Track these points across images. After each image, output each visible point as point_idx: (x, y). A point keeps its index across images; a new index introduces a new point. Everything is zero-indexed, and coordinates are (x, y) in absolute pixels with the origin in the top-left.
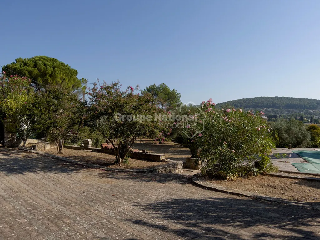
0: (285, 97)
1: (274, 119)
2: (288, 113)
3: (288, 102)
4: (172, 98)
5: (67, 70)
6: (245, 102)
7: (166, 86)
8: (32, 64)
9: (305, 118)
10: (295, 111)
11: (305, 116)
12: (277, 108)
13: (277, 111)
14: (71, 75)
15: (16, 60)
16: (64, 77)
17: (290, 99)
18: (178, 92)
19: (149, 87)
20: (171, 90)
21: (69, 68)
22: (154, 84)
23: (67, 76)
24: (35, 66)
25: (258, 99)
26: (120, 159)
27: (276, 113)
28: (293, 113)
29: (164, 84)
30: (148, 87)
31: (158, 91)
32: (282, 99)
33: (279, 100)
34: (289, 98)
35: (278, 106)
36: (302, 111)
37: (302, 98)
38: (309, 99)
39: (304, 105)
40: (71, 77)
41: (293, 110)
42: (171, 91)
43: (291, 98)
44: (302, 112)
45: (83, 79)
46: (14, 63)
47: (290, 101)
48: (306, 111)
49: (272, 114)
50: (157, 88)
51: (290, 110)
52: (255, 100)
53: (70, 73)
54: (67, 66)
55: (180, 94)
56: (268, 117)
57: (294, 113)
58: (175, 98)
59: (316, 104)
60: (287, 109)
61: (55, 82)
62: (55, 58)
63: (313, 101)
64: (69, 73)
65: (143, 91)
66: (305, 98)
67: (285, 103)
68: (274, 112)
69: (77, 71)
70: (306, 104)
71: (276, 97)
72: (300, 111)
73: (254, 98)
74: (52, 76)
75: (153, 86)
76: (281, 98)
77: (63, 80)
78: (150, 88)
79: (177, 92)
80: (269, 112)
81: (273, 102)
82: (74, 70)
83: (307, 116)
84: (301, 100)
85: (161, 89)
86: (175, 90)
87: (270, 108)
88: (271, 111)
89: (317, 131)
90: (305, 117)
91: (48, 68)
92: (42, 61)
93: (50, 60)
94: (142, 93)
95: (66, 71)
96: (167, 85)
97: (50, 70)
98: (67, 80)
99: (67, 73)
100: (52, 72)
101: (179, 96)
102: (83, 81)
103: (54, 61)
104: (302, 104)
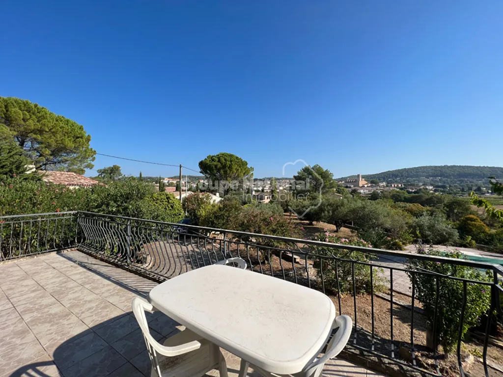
0: (457, 166)
1: (442, 189)
2: (461, 183)
3: (460, 171)
4: (325, 177)
5: (240, 162)
6: (407, 172)
7: (320, 167)
8: (217, 160)
9: (485, 189)
10: (471, 180)
12: (446, 178)
13: (447, 180)
14: (243, 166)
15: (207, 157)
16: (238, 168)
18: (331, 172)
20: (325, 170)
21: (242, 160)
23: (240, 167)
24: (219, 161)
26: (266, 261)
27: (445, 183)
29: (317, 165)
32: (452, 168)
35: (448, 175)
36: (480, 180)
38: (490, 167)
39: (483, 174)
41: (468, 179)
45: (251, 168)
46: (206, 159)
48: (485, 180)
49: (440, 184)
51: (463, 179)
52: (419, 169)
53: (242, 164)
54: (240, 159)
56: (434, 187)
57: (469, 182)
58: (328, 177)
59: (500, 173)
60: (460, 178)
61: (231, 172)
62: (232, 154)
63: (497, 170)
66: (484, 167)
67: (457, 172)
68: (442, 182)
69: (247, 162)
70: (485, 172)
71: (445, 166)
72: (477, 180)
74: (230, 167)
77: (237, 170)
80: (436, 181)
81: (441, 171)
82: (245, 162)
83: (487, 185)
84: (478, 168)
85: (315, 169)
86: (328, 170)
87: (437, 178)
88: (439, 181)
90: (484, 187)
91: (228, 162)
92: (224, 157)
93: (229, 156)
94: (298, 173)
96: (321, 166)
97: (228, 163)
98: (240, 170)
99: (240, 164)
100: (230, 165)
101: (332, 176)
103: (231, 156)
104: (479, 173)
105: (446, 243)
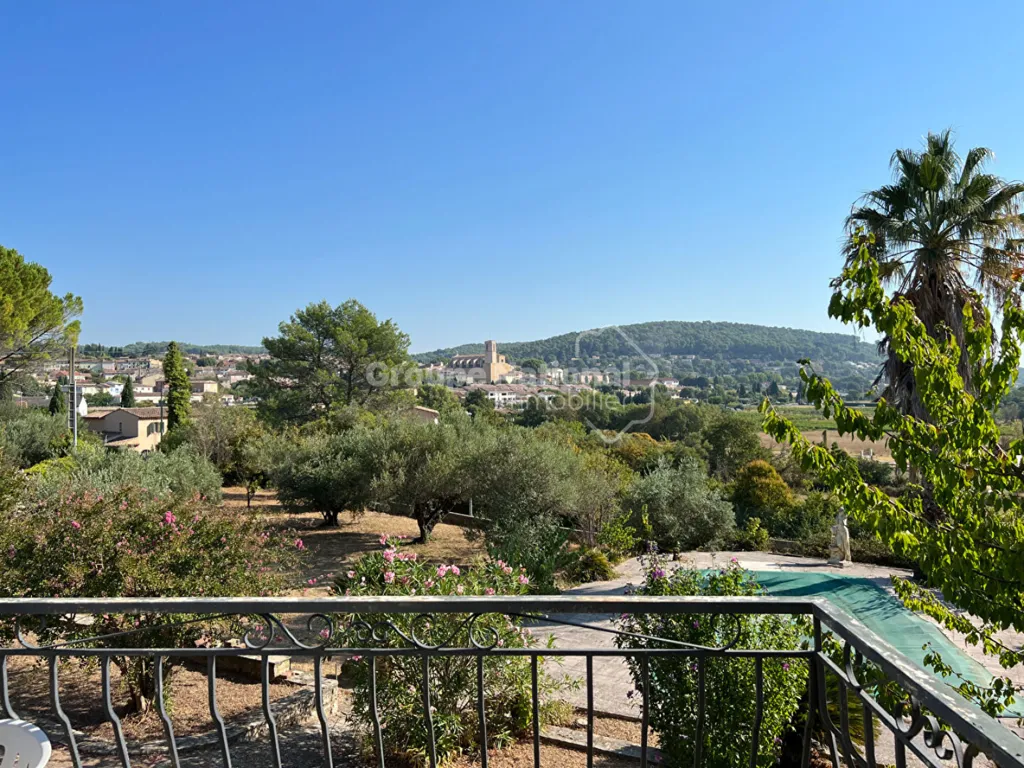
0: (731, 325)
1: (699, 390)
2: (738, 371)
3: (737, 338)
4: (380, 348)
5: (11, 271)
7: (362, 311)
9: (784, 387)
10: (758, 363)
11: (782, 380)
12: (708, 357)
13: (709, 364)
14: (26, 286)
17: (742, 330)
18: (402, 329)
19: (308, 310)
20: (380, 321)
22: (324, 303)
25: (655, 328)
26: (143, 698)
27: (704, 371)
28: (751, 370)
29: (354, 302)
30: (304, 310)
31: (336, 325)
32: (720, 329)
33: (715, 332)
34: (741, 325)
35: (711, 348)
36: (776, 365)
37: (776, 328)
38: (795, 331)
40: (23, 294)
41: (753, 361)
42: (379, 325)
43: (747, 325)
44: (776, 369)
45: (69, 297)
47: (744, 335)
48: (785, 364)
49: (694, 375)
50: (335, 315)
51: (743, 361)
52: (646, 331)
53: (23, 280)
54: (9, 254)
55: (407, 335)
56: (681, 384)
57: (754, 370)
58: (392, 347)
59: (813, 346)
60: (735, 358)
63: (807, 338)
64: (19, 282)
65: (288, 326)
66: (783, 328)
67: (730, 342)
68: (698, 369)
69: (49, 273)
70: (786, 344)
71: (704, 323)
72: (770, 365)
73: (644, 325)
75: (320, 306)
76: (718, 327)
78: (309, 315)
79: (397, 329)
80: (686, 366)
81: (696, 338)
82: (39, 271)
83: (790, 379)
84: (772, 331)
85: (346, 317)
86: (392, 323)
87: (688, 357)
88: (691, 365)
89: (767, 481)
90: (783, 384)
94: (282, 330)
95: (7, 272)
96: (366, 306)
99: (9, 279)
101: (404, 343)
102: (69, 306)
104: (775, 344)
105: (709, 543)
